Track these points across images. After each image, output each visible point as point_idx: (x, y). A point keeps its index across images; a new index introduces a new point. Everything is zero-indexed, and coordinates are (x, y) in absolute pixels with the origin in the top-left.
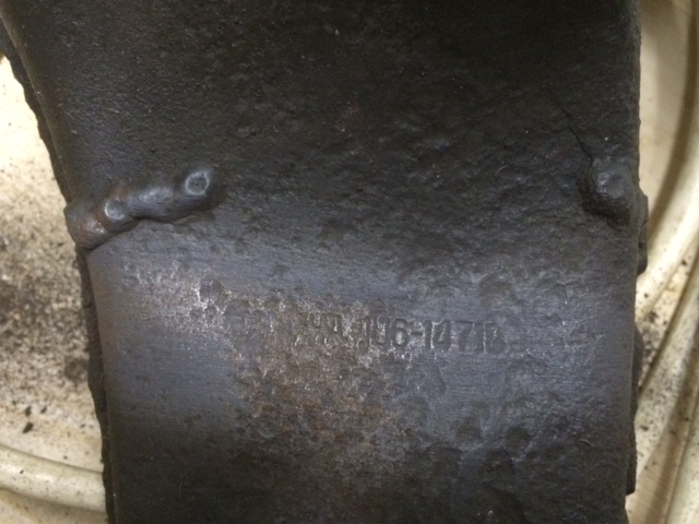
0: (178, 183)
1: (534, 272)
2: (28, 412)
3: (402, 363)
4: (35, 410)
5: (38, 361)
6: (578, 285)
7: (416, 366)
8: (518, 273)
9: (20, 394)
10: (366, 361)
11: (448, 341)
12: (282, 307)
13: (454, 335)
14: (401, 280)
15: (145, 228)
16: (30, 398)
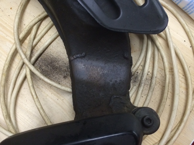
0: (81, 54)
1: (119, 64)
2: (59, 82)
3: (104, 74)
4: (60, 82)
5: (60, 76)
6: (123, 66)
7: (106, 74)
8: (117, 65)
9: (58, 80)
10: (100, 73)
11: (109, 71)
12: (92, 67)
13: (110, 71)
14: (104, 65)
15: (78, 59)
16: (59, 80)
